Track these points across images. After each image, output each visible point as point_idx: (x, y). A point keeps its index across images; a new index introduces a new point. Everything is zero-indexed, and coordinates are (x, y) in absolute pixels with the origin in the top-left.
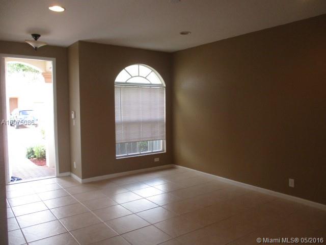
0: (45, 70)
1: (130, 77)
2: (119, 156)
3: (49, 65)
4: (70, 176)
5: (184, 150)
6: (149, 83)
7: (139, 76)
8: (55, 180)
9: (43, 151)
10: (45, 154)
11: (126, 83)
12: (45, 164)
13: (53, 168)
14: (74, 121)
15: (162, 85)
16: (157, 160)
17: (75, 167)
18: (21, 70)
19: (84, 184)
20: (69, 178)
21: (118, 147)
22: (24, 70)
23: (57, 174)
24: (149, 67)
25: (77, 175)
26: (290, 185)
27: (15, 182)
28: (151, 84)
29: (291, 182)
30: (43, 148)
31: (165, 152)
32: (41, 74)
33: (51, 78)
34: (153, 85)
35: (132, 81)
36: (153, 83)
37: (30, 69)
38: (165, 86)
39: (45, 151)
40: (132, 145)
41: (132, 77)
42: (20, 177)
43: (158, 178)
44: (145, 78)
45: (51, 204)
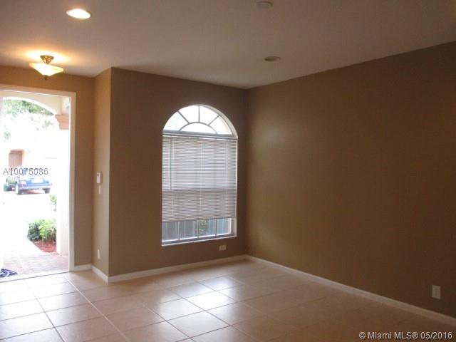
0: (61, 111)
1: (187, 123)
2: (166, 241)
3: (66, 103)
4: (91, 270)
5: (263, 234)
6: (213, 132)
7: (199, 122)
8: (68, 276)
9: (52, 230)
10: (55, 235)
11: (179, 132)
12: (54, 250)
13: (65, 257)
14: (100, 187)
15: (233, 136)
16: (223, 248)
17: (99, 257)
18: (27, 111)
19: (112, 284)
20: (89, 274)
21: (165, 228)
22: (30, 111)
23: (71, 267)
24: (214, 109)
25: (101, 270)
26: (434, 296)
27: (6, 278)
28: (216, 135)
29: (436, 292)
30: (52, 225)
31: (235, 236)
32: (54, 116)
33: (68, 123)
34: (219, 135)
35: (189, 129)
36: (219, 133)
37: (39, 110)
38: (237, 137)
39: (55, 231)
40: (186, 225)
41: (189, 124)
42: (14, 270)
43: (225, 276)
44: (208, 125)
45: (58, 317)
